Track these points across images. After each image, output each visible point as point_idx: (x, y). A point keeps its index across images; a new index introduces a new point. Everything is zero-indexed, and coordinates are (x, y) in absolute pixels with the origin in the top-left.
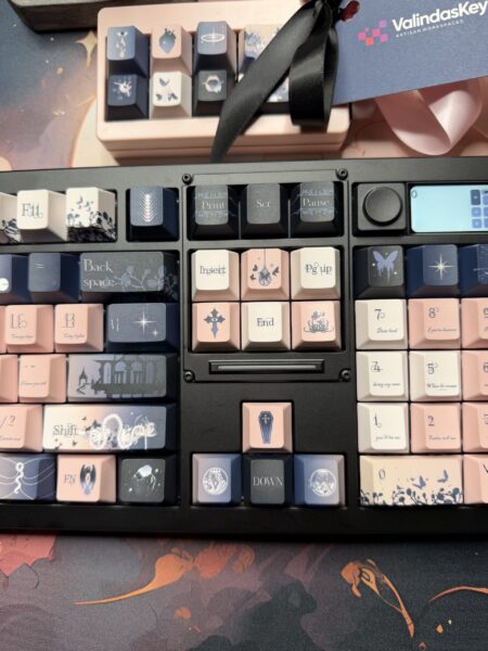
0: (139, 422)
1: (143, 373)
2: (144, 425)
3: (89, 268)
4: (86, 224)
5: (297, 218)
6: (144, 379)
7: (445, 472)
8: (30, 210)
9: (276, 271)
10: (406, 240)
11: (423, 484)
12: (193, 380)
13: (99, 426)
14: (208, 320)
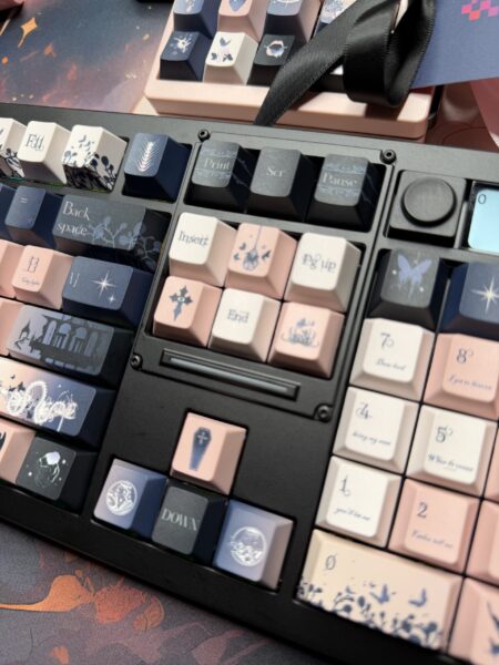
0: (63, 398)
1: (84, 342)
2: (66, 403)
3: (68, 210)
4: (79, 163)
6: (84, 349)
7: (424, 594)
8: (35, 142)
9: (267, 255)
10: (455, 254)
11: (384, 598)
13: (24, 389)
14: (174, 298)
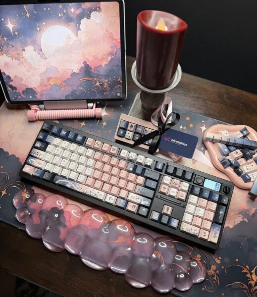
2: (147, 202)
3: (147, 172)
4: (149, 165)
5: (184, 177)
6: (149, 194)
8: (140, 159)
9: (178, 184)
10: (202, 187)
11: (192, 230)
12: (157, 197)
13: (139, 199)
14: (163, 188)
